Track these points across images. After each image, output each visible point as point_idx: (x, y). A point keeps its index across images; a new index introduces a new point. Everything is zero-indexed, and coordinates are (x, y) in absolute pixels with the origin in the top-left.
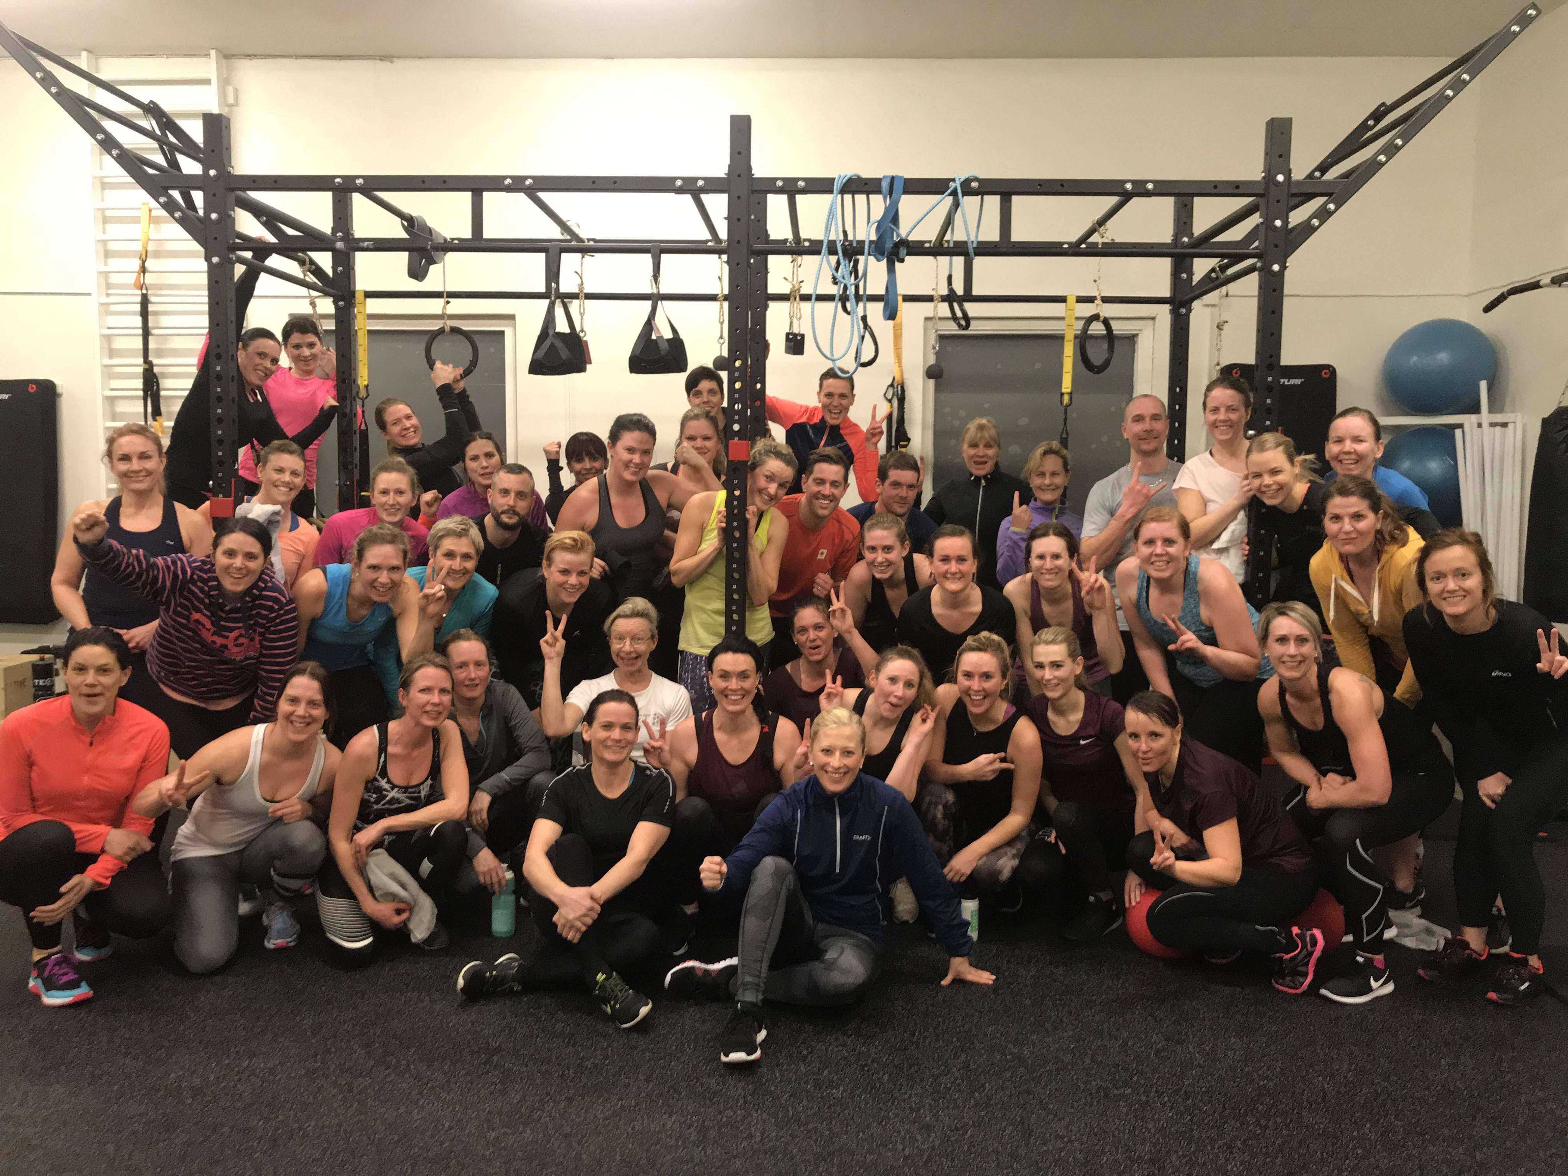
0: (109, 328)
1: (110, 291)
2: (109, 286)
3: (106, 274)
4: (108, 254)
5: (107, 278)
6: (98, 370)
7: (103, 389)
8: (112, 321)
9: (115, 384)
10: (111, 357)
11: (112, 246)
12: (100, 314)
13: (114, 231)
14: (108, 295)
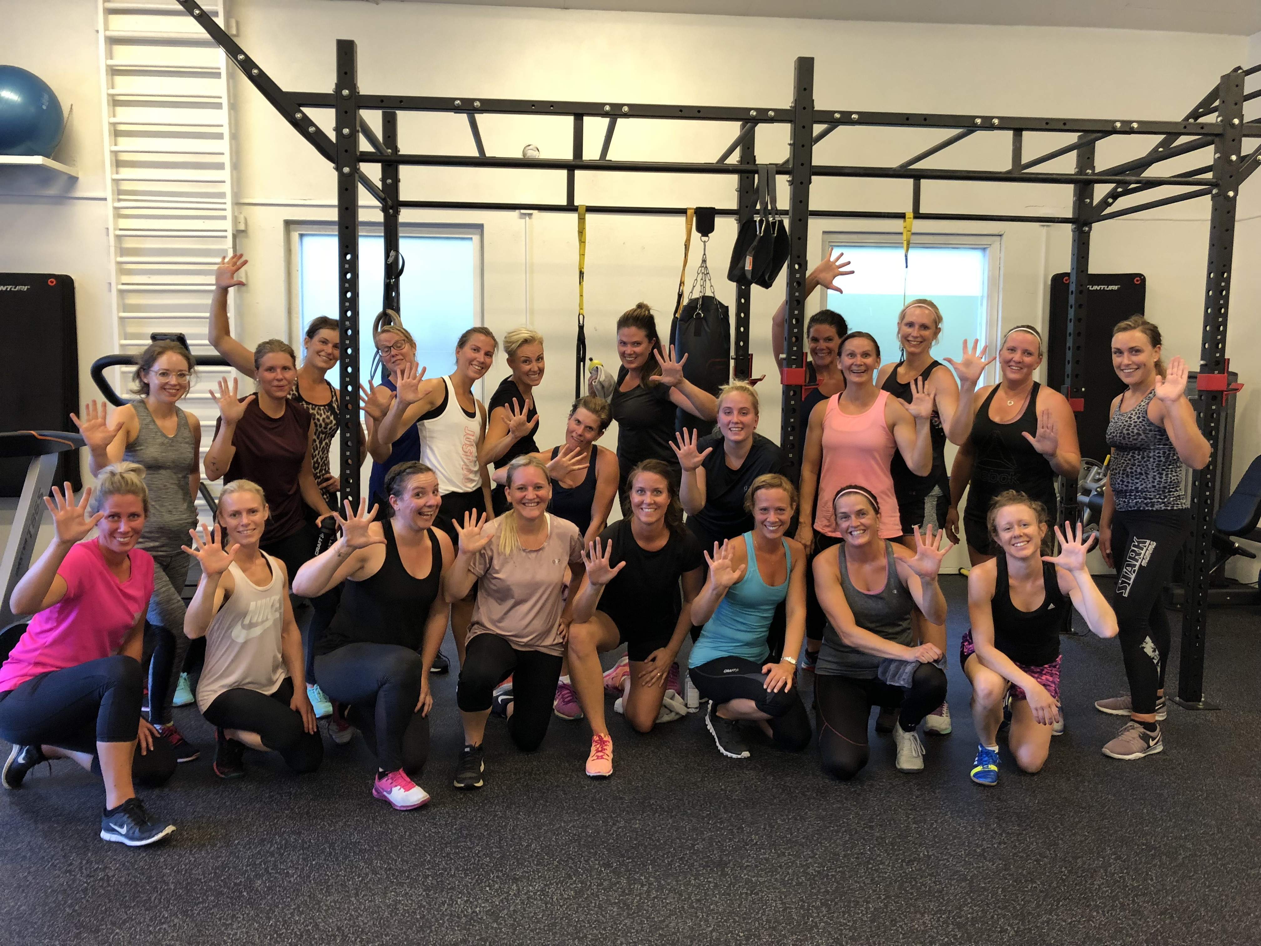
0: (121, 230)
1: (121, 197)
2: (120, 192)
3: (116, 181)
4: (119, 164)
5: (118, 185)
6: (113, 268)
7: (117, 284)
8: (124, 223)
9: (125, 279)
10: (121, 256)
11: (124, 157)
12: (114, 217)
13: (125, 143)
14: (119, 200)
